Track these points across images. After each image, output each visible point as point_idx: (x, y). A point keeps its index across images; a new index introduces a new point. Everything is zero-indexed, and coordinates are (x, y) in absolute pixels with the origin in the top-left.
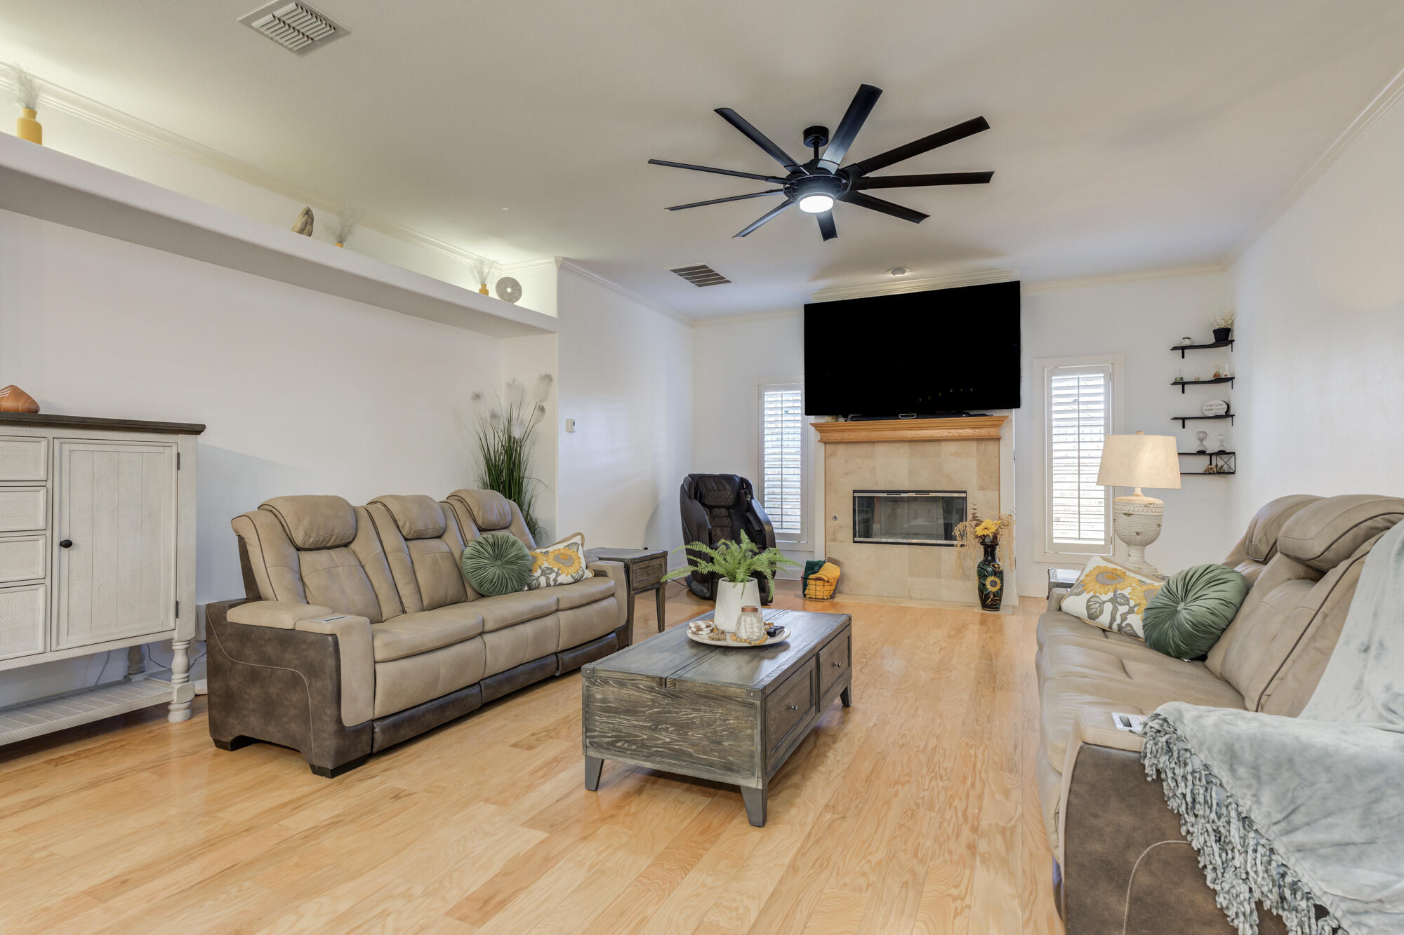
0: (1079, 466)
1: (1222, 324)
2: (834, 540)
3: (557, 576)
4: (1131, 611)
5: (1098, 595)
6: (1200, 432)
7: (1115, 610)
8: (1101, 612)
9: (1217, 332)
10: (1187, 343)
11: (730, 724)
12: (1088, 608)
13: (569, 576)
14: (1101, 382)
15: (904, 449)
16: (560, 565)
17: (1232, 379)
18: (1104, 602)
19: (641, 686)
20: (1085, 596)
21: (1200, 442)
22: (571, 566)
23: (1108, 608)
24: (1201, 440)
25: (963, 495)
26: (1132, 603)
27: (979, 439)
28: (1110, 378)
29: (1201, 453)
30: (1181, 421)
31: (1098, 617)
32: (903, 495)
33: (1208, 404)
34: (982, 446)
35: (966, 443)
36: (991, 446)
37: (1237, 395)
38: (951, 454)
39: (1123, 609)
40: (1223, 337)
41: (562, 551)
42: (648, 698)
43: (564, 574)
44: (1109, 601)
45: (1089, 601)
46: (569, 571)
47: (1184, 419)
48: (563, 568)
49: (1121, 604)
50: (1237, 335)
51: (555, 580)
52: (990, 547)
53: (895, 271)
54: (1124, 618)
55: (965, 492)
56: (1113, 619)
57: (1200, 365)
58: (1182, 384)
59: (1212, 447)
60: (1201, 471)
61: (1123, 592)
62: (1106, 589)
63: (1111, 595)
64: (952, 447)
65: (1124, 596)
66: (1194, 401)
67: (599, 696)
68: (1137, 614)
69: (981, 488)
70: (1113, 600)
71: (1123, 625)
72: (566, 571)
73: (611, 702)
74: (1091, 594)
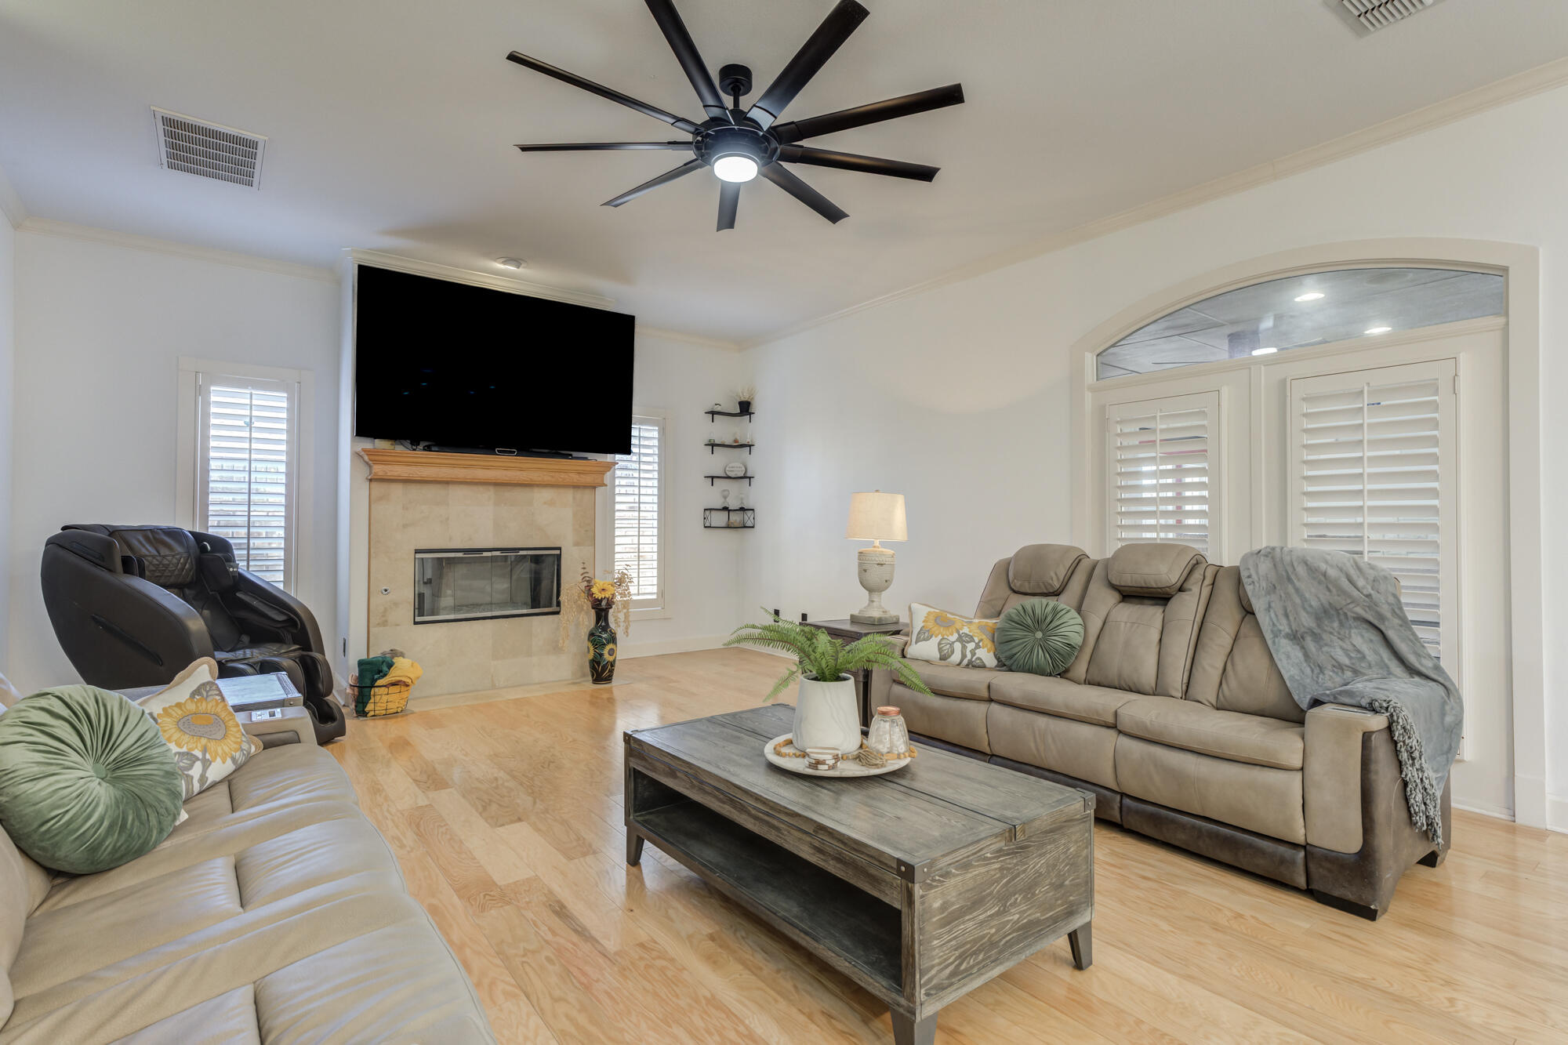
0: (639, 520)
1: (745, 398)
2: (385, 623)
3: (205, 768)
4: (978, 646)
5: (946, 637)
6: (724, 491)
7: (964, 648)
8: (953, 652)
9: (741, 403)
10: (718, 409)
11: (1071, 853)
12: (940, 650)
13: (229, 761)
14: (656, 434)
15: (490, 493)
16: (204, 741)
17: (750, 446)
18: (953, 642)
19: (989, 855)
20: (935, 641)
21: (723, 500)
22: (225, 737)
23: (958, 646)
24: (725, 498)
25: (558, 552)
26: (976, 640)
27: (576, 487)
28: (663, 432)
29: (725, 509)
30: (710, 479)
31: (950, 656)
32: (485, 554)
33: (731, 465)
34: (579, 494)
35: (562, 490)
36: (587, 495)
37: (755, 462)
38: (545, 503)
39: (971, 646)
40: (745, 408)
41: (191, 707)
42: (996, 869)
43: (218, 759)
44: (957, 641)
45: (939, 644)
46: (226, 749)
47: (713, 478)
48: (212, 745)
49: (968, 642)
50: (756, 407)
51: (203, 779)
52: (601, 610)
53: (508, 260)
54: (973, 653)
55: (560, 549)
56: (964, 656)
57: (724, 430)
58: (713, 445)
59: (733, 504)
60: (723, 525)
61: (963, 631)
62: (950, 630)
63: (955, 636)
64: (546, 494)
65: (967, 635)
66: (718, 462)
67: (937, 904)
68: (983, 648)
69: (576, 544)
70: (960, 639)
71: (973, 659)
72: (220, 751)
73: (953, 904)
74: (940, 637)
